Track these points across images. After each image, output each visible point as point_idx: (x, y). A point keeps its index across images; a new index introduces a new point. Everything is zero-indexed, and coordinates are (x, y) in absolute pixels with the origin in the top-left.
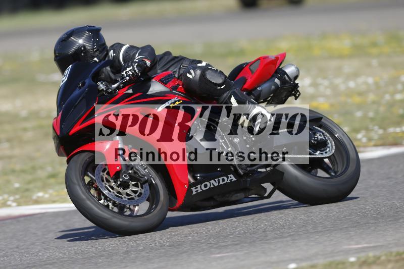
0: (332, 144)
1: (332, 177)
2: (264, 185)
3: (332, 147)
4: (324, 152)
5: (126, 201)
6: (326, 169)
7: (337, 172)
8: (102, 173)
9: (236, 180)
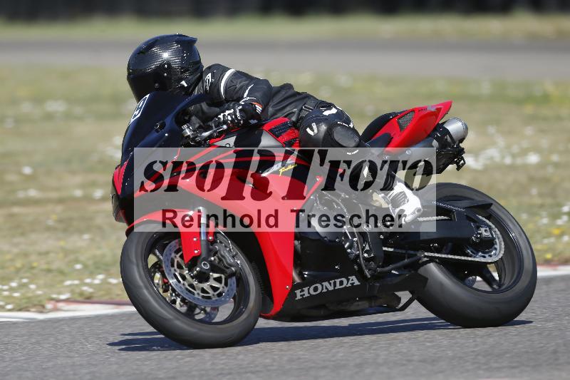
0: (500, 244)
1: (494, 291)
2: (399, 294)
3: (500, 249)
4: (487, 255)
5: (198, 299)
6: (489, 279)
7: (503, 284)
8: (173, 255)
9: (358, 283)
